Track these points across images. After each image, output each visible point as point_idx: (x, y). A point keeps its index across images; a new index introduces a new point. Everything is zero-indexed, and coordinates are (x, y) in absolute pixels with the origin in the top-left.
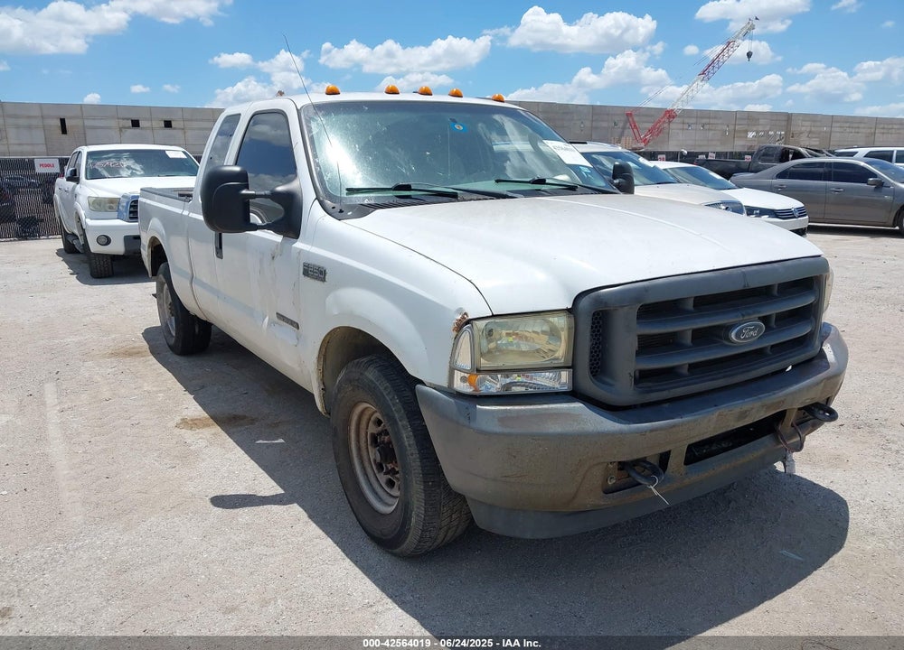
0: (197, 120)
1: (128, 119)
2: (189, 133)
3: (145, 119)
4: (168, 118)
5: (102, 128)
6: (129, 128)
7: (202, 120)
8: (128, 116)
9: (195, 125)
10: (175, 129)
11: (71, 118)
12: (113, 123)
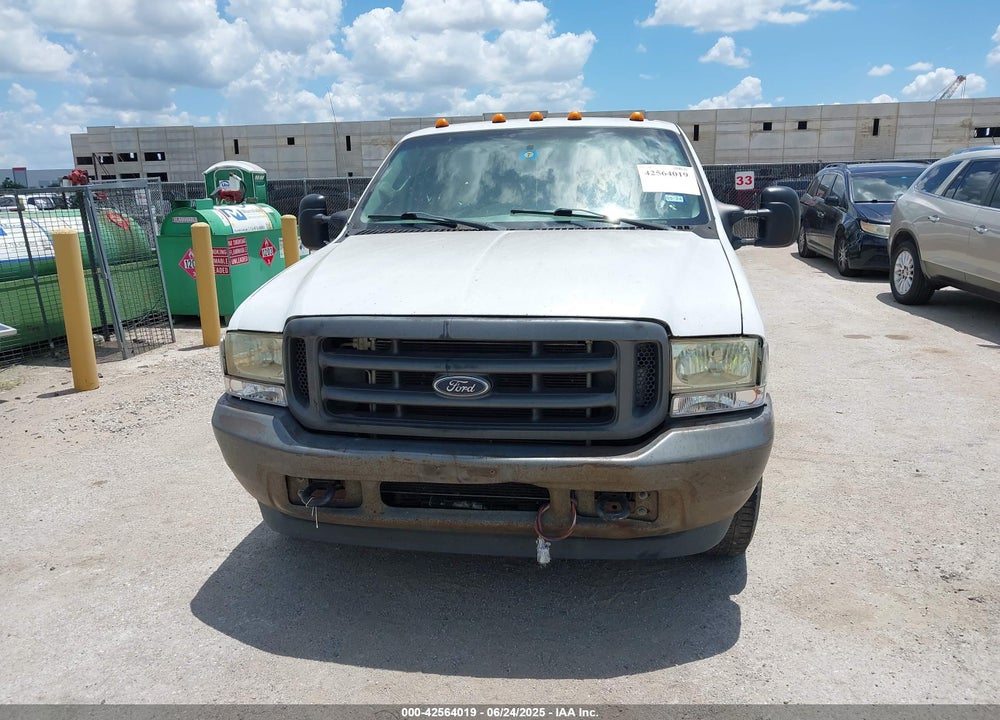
0: (837, 119)
1: (760, 122)
2: (825, 135)
3: (779, 121)
4: (803, 119)
5: (734, 133)
6: (760, 131)
7: (842, 119)
8: (760, 119)
9: (834, 124)
10: (810, 130)
11: (705, 124)
12: (745, 127)
